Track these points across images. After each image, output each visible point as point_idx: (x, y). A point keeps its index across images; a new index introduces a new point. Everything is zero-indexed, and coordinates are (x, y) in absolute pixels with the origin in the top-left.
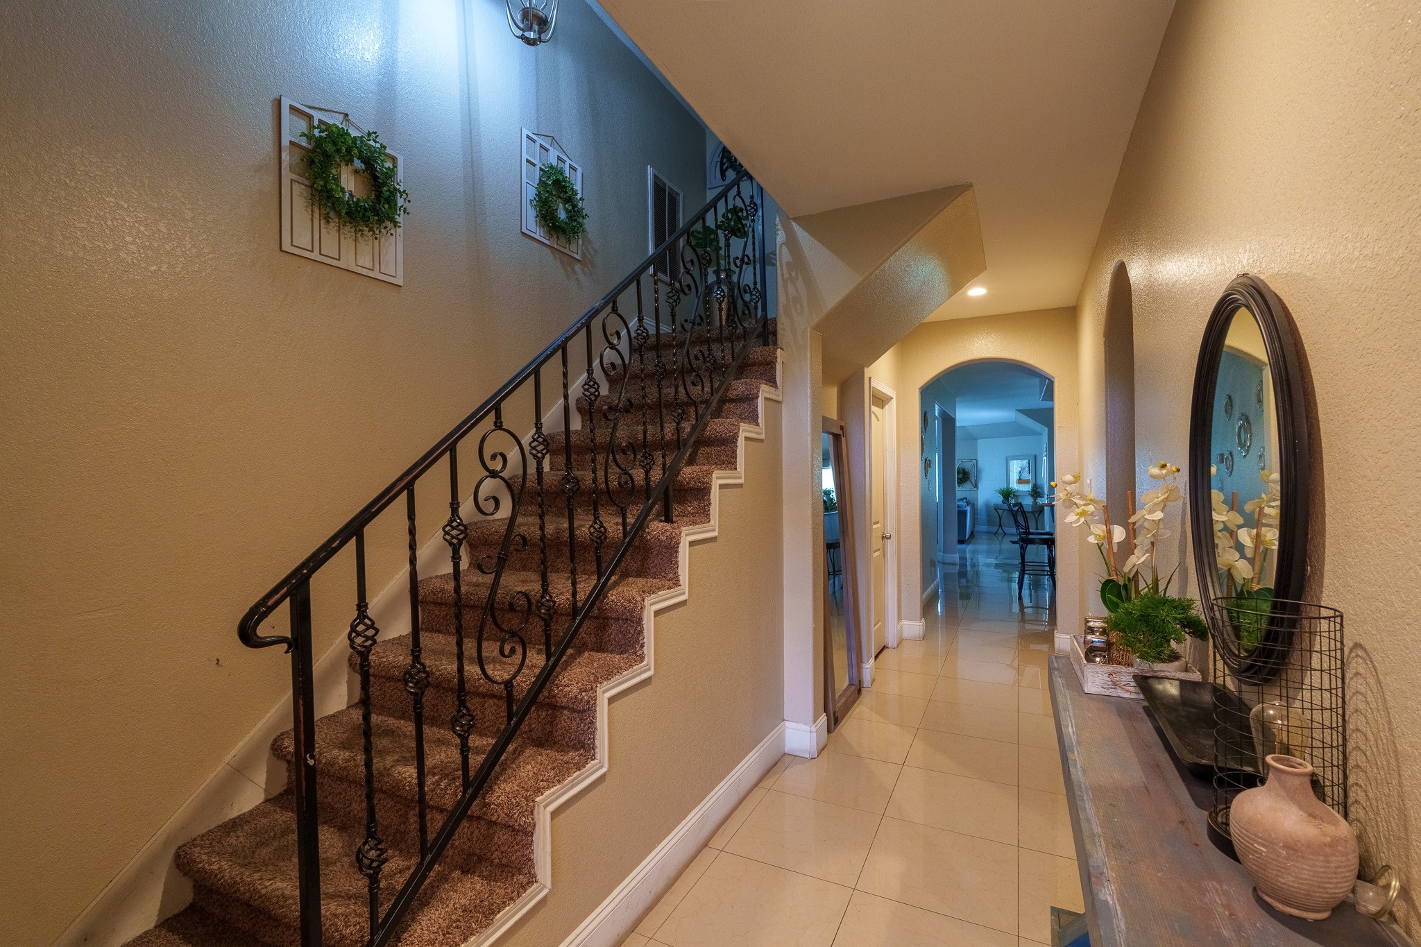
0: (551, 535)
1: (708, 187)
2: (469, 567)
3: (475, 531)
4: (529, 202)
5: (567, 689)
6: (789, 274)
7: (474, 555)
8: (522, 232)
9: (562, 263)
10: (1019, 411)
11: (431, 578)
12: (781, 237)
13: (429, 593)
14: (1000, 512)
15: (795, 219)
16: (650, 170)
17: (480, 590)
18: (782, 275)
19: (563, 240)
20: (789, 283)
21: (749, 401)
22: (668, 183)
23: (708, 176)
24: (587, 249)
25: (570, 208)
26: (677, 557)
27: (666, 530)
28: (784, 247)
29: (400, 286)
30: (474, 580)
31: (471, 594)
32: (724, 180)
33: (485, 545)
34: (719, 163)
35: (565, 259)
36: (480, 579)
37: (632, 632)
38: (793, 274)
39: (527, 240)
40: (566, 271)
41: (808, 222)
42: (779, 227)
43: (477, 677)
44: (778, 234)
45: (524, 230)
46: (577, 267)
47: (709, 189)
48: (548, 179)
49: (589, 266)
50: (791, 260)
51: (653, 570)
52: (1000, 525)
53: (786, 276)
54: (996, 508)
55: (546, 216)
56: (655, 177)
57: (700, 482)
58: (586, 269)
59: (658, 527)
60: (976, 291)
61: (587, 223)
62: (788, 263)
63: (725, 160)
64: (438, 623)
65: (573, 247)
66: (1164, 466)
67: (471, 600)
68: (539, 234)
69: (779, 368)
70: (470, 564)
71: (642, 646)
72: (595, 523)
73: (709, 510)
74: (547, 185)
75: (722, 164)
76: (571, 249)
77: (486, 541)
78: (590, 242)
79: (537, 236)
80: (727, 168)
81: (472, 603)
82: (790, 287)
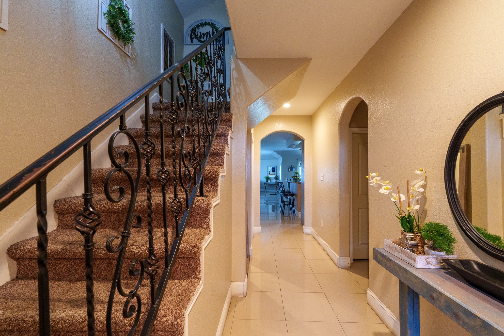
0: (125, 206)
1: (184, 43)
2: (57, 228)
3: (64, 205)
4: (103, 14)
5: (165, 319)
6: (237, 83)
7: (61, 220)
8: (98, 29)
9: (120, 55)
10: (275, 151)
11: (27, 240)
12: (233, 66)
13: (26, 252)
14: (265, 184)
15: (240, 59)
16: (162, 25)
17: (74, 247)
18: (234, 82)
19: (121, 42)
20: (237, 87)
21: (224, 137)
22: (170, 36)
23: (184, 39)
24: (133, 52)
25: (127, 26)
26: (209, 216)
27: (205, 201)
28: (234, 71)
29: (5, 31)
30: (66, 238)
31: (66, 251)
32: (192, 43)
33: (71, 213)
34: (190, 35)
35: (122, 53)
36: (71, 238)
37: (193, 264)
38: (239, 83)
39: (101, 35)
40: (122, 59)
41: (246, 61)
42: (232, 61)
43: (81, 320)
44: (232, 64)
45: (100, 28)
46: (128, 60)
47: (185, 45)
48: (115, 4)
49: (134, 61)
50: (237, 76)
51: (193, 223)
52: (265, 189)
53: (235, 83)
54: (264, 183)
55: (113, 26)
56: (165, 30)
57: (214, 175)
58: (132, 62)
59: (199, 200)
60: (287, 105)
61: (135, 38)
62: (236, 78)
63: (193, 34)
64: (33, 272)
65: (126, 48)
66: (422, 170)
67: (66, 254)
68: (108, 34)
69: (233, 123)
70: (58, 226)
71: (199, 272)
72: (175, 200)
73: (217, 189)
74: (115, 8)
75: (191, 36)
76: (126, 49)
77: (73, 211)
78: (135, 49)
79: (107, 35)
80: (193, 38)
81: (67, 257)
82: (237, 88)
